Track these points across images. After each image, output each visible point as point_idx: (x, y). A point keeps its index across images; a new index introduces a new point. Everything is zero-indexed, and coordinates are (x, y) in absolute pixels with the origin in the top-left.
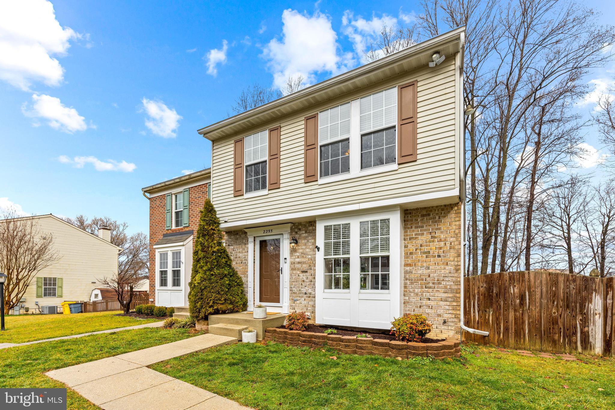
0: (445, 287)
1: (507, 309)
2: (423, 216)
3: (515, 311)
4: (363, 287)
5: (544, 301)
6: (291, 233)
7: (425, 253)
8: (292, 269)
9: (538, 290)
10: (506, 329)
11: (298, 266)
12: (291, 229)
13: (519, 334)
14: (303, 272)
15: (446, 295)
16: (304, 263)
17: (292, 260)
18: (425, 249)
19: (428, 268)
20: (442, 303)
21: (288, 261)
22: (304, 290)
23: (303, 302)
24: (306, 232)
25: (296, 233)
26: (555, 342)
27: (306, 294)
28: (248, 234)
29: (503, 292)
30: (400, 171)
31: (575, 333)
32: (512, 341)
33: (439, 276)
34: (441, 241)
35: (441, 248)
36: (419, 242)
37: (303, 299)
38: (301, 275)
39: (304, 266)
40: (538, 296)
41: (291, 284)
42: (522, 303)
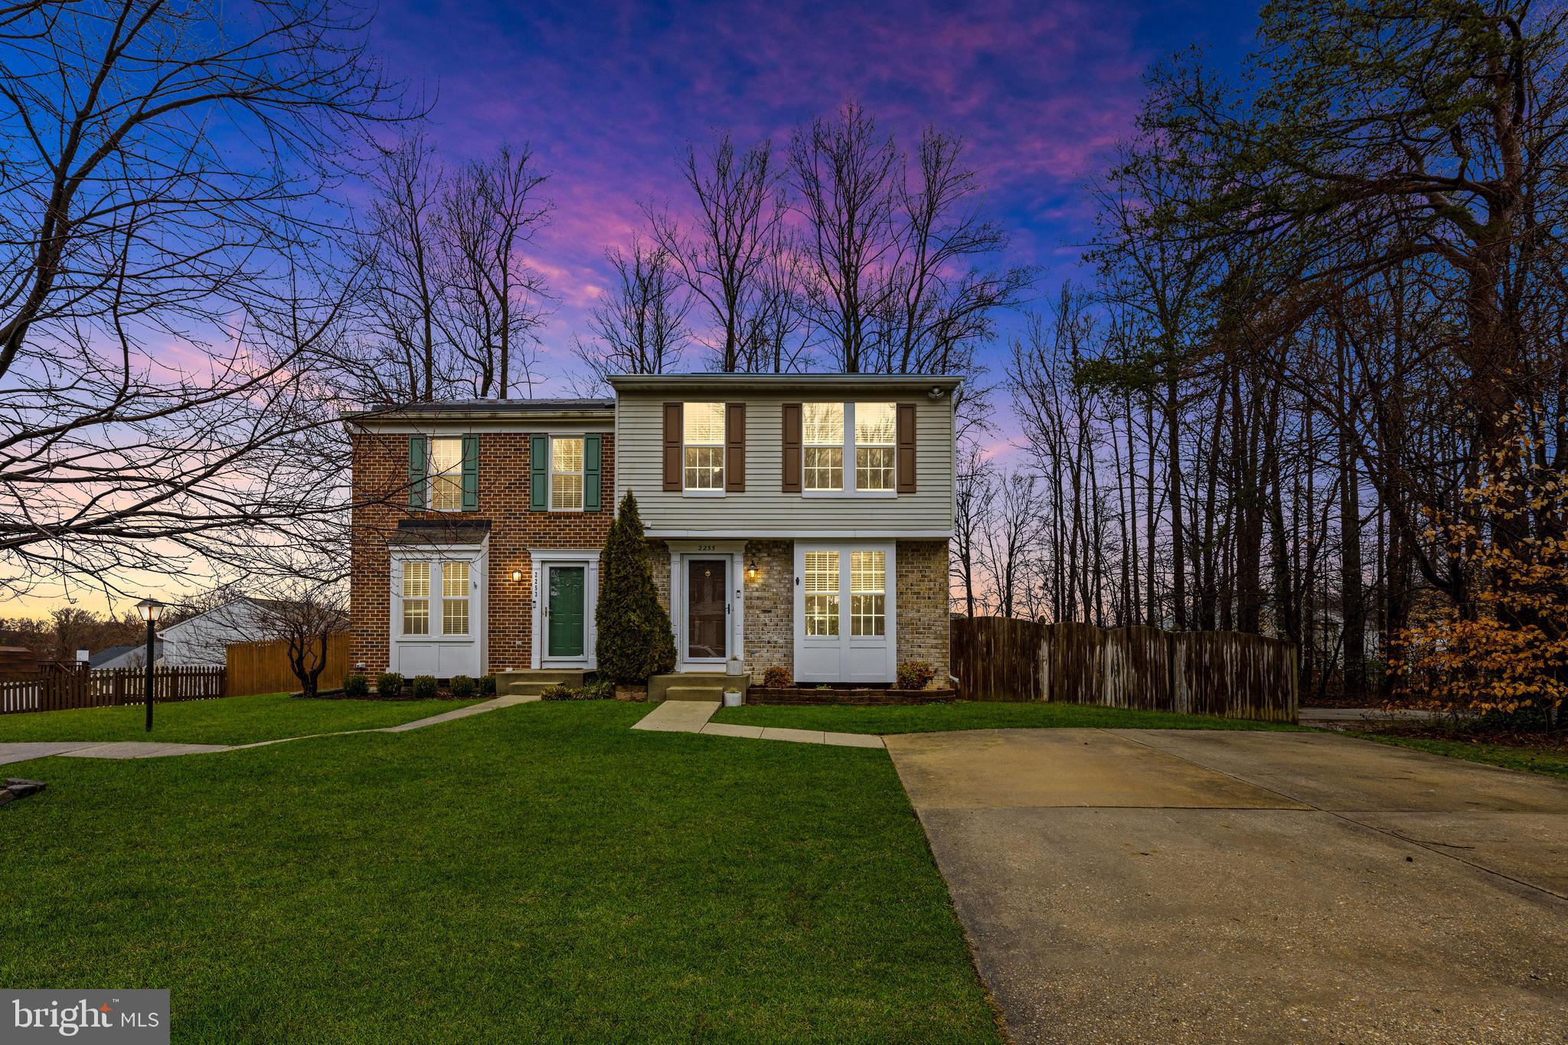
0: (936, 633)
1: (975, 660)
2: (913, 550)
3: (983, 660)
4: (856, 631)
5: (1006, 649)
6: (745, 556)
7: (915, 593)
8: (748, 607)
9: (1001, 637)
10: (975, 681)
11: (759, 603)
12: (746, 547)
13: (986, 686)
14: (765, 611)
15: (936, 641)
16: (765, 598)
17: (748, 594)
18: (916, 589)
19: (919, 611)
20: (933, 651)
21: (742, 595)
22: (766, 638)
23: (765, 655)
24: (769, 556)
25: (754, 555)
26: (1014, 692)
27: (769, 642)
28: (670, 548)
29: (973, 637)
30: (900, 500)
31: (1029, 682)
32: (980, 694)
33: (929, 620)
34: (930, 581)
35: (930, 589)
36: (910, 581)
37: (765, 650)
38: (762, 616)
39: (767, 603)
40: (1001, 644)
41: (746, 629)
42: (989, 652)
